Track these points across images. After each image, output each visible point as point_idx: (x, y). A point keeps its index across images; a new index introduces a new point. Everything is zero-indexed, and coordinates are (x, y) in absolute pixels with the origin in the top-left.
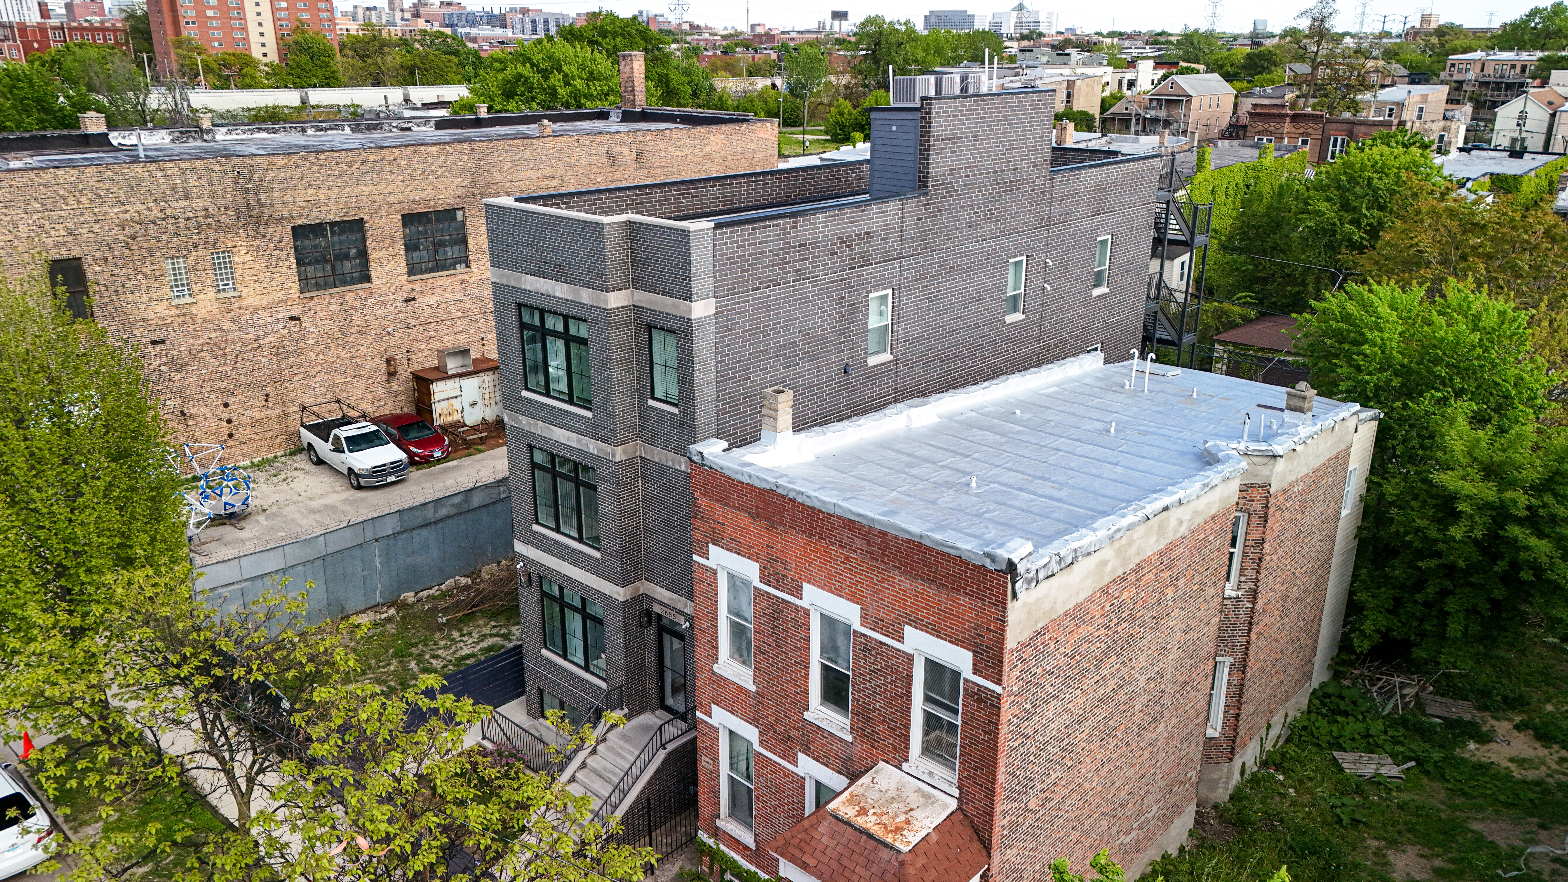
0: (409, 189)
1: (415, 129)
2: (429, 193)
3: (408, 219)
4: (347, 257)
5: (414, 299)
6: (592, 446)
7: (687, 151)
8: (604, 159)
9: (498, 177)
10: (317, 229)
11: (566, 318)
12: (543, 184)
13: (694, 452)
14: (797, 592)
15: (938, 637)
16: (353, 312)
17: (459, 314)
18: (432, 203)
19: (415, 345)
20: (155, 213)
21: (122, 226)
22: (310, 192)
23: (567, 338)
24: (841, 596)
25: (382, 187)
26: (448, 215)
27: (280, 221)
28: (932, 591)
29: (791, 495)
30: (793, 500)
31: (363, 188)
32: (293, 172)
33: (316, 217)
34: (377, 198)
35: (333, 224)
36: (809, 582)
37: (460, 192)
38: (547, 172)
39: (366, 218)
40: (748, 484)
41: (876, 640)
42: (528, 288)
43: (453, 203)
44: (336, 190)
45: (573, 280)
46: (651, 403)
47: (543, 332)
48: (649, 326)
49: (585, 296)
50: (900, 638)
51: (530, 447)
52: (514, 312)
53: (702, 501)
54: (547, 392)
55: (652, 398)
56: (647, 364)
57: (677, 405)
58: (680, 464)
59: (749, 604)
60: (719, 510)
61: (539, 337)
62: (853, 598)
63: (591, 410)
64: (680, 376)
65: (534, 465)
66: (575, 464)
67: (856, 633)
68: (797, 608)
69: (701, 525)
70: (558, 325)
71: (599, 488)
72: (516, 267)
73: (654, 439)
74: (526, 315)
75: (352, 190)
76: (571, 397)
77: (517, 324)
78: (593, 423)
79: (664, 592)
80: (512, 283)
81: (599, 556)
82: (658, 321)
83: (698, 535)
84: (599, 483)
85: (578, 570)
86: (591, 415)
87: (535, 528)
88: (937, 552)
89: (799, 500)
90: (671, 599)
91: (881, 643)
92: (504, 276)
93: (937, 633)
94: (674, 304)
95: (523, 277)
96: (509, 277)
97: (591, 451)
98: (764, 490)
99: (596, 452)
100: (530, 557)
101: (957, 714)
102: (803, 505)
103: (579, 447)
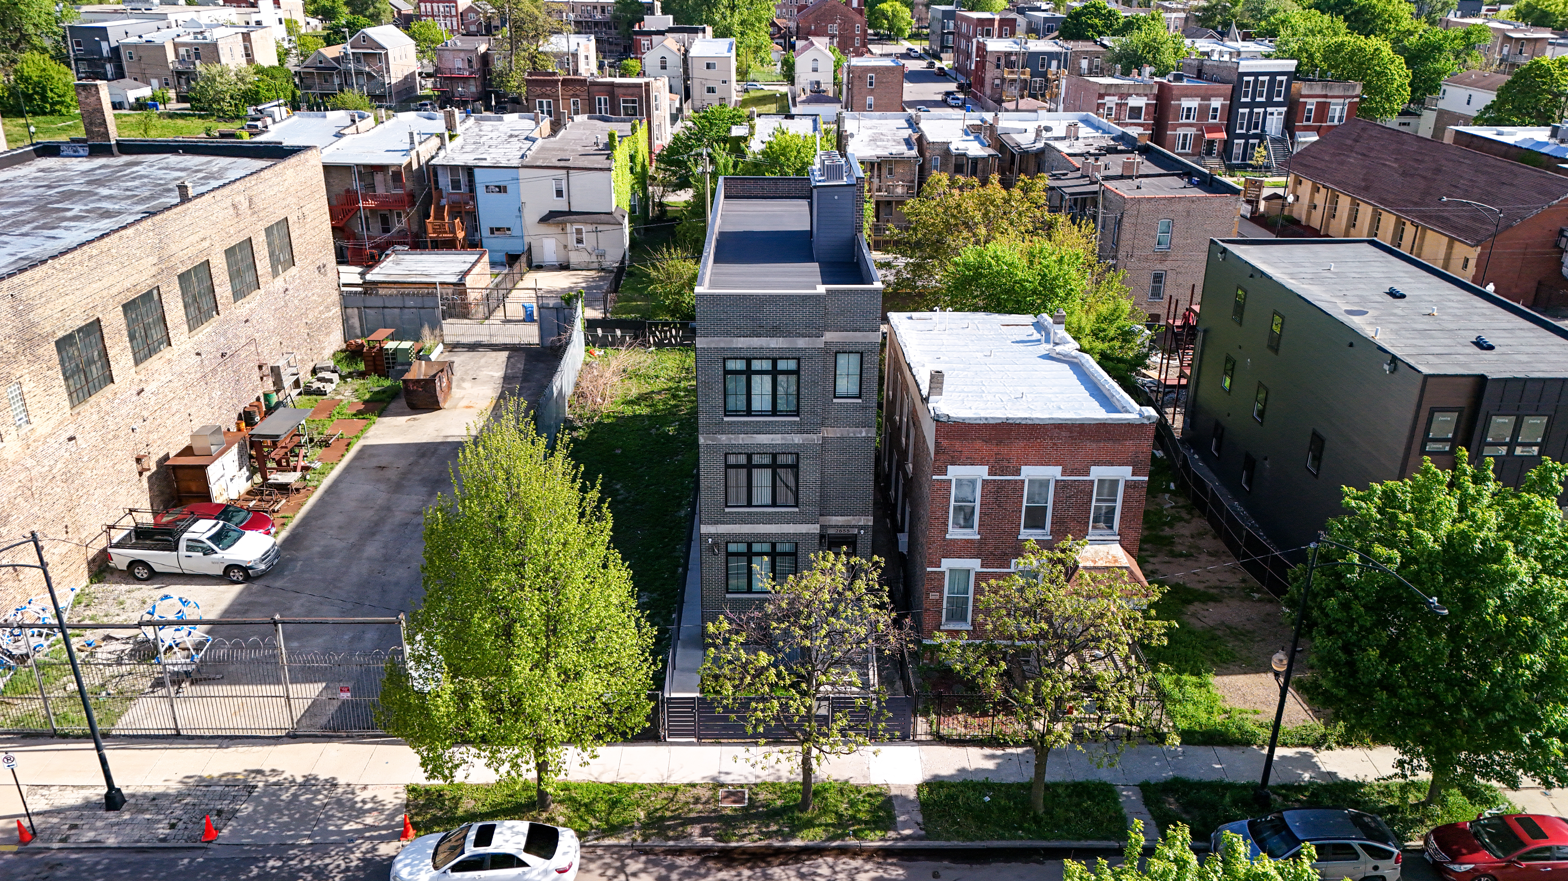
0: (123, 277)
2: (135, 278)
3: (127, 309)
4: (93, 361)
5: (143, 390)
6: (797, 439)
7: (276, 189)
8: (232, 211)
9: (174, 248)
10: (69, 338)
11: (774, 360)
12: (200, 247)
13: (942, 416)
14: (1018, 472)
15: (1111, 466)
16: (106, 417)
17: (172, 395)
18: (138, 287)
19: (151, 436)
22: (61, 301)
23: (774, 373)
24: (1049, 465)
25: (106, 282)
26: (149, 297)
27: (45, 338)
29: (1018, 421)
30: (1017, 424)
31: (94, 286)
32: (47, 283)
33: (69, 327)
34: (105, 293)
35: (80, 330)
36: (1026, 465)
37: (153, 271)
38: (201, 235)
39: (101, 317)
40: (985, 424)
41: (1071, 480)
42: (740, 346)
43: (151, 283)
44: (78, 293)
45: (788, 334)
46: (835, 400)
47: (749, 373)
48: (837, 353)
49: (801, 343)
50: (1088, 474)
51: (726, 454)
52: (721, 365)
53: (945, 443)
54: (749, 412)
55: (835, 397)
56: (832, 377)
57: (860, 397)
58: (861, 433)
59: (974, 491)
60: (957, 445)
61: (744, 377)
62: (1057, 464)
63: (798, 415)
64: (864, 379)
65: (728, 467)
66: (774, 456)
67: (1057, 481)
68: (1016, 481)
69: (942, 458)
70: (767, 365)
71: (801, 465)
72: (727, 334)
73: (837, 423)
74: (732, 365)
75: (87, 291)
76: (774, 412)
77: (721, 372)
78: (800, 424)
79: (839, 518)
80: (722, 345)
81: (797, 510)
82: (847, 348)
83: (938, 464)
84: (801, 461)
85: (774, 526)
86: (797, 419)
87: (727, 510)
88: (1115, 425)
89: (1024, 422)
90: (846, 521)
91: (1074, 481)
92: (713, 341)
93: (1111, 464)
94: (863, 336)
95: (735, 339)
96: (719, 341)
97: (796, 442)
98: (997, 424)
99: (801, 442)
100: (719, 532)
101: (1114, 501)
102: (1026, 425)
103: (784, 442)
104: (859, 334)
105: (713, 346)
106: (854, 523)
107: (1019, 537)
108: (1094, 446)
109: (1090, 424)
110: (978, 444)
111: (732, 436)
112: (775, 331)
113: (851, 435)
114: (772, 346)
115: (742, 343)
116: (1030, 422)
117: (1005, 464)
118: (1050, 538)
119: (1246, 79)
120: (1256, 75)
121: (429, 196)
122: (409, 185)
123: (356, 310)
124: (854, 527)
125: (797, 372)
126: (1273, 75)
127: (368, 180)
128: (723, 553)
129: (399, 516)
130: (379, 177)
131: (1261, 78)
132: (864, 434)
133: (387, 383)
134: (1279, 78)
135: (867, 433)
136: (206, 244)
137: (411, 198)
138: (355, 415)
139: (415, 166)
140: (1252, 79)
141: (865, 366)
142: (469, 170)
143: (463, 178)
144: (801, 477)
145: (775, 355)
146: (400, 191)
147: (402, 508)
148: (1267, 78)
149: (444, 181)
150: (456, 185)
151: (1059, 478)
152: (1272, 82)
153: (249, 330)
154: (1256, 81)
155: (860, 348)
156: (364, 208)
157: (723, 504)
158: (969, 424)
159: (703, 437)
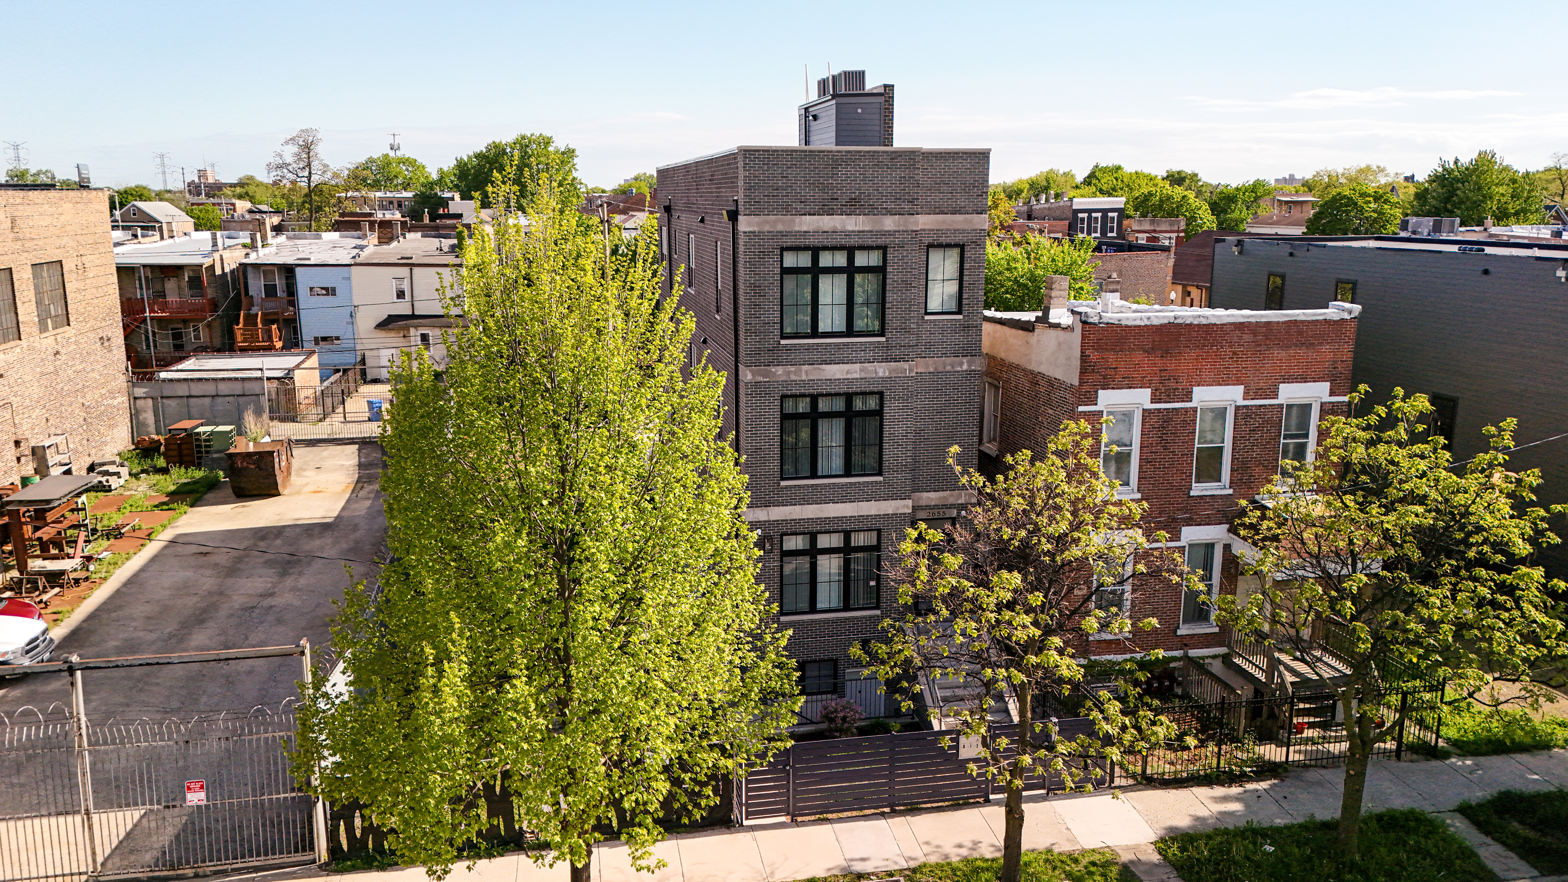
6: (882, 370)
7: (48, 220)
11: (851, 252)
13: (1091, 315)
14: (1188, 397)
15: (1305, 382)
23: (850, 270)
24: (1228, 385)
28: (1303, 351)
30: (1191, 324)
36: (1199, 385)
40: (1146, 326)
41: (1256, 406)
42: (805, 229)
45: (872, 210)
46: (927, 317)
47: (815, 271)
48: (930, 246)
49: (889, 223)
50: (1276, 396)
51: (784, 397)
52: (777, 258)
53: (1094, 356)
54: (815, 333)
55: (927, 313)
56: (923, 282)
57: (959, 312)
58: (961, 365)
59: (1131, 428)
60: (1111, 357)
61: (809, 277)
62: (1238, 382)
63: (882, 334)
64: (965, 284)
65: (785, 417)
66: (849, 397)
67: (1237, 408)
68: (1186, 410)
69: (1090, 378)
70: (841, 260)
71: (886, 410)
72: (787, 210)
73: (928, 350)
74: (790, 260)
76: (850, 331)
77: (778, 270)
78: (888, 347)
79: (932, 495)
80: (780, 227)
81: (881, 479)
82: (943, 240)
83: (1085, 388)
84: (887, 403)
85: (847, 506)
86: (883, 339)
87: (783, 483)
88: (1308, 322)
89: (1196, 322)
90: (941, 498)
91: (1260, 406)
92: (767, 222)
93: (1304, 379)
94: (966, 220)
95: (798, 219)
96: (775, 222)
97: (881, 374)
98: (1161, 325)
99: (887, 374)
100: (772, 519)
101: (1306, 436)
102: (1198, 325)
103: (863, 375)
104: (959, 217)
105: (767, 228)
106: (951, 501)
107: (1192, 493)
108: (1283, 354)
109: (1278, 323)
110: (1138, 356)
111: (793, 369)
112: (853, 206)
113: (949, 368)
114: (850, 228)
115: (808, 223)
116: (1204, 321)
117: (1172, 384)
118: (1231, 491)
119: (1080, 215)
120: (1090, 211)
121: (237, 298)
122: (210, 293)
123: (150, 402)
124: (952, 506)
125: (880, 271)
126: (1104, 211)
127: (158, 287)
128: (777, 552)
129: (238, 601)
130: (171, 286)
131: (1094, 215)
132: (965, 367)
133: (199, 474)
134: (1110, 214)
135: (969, 365)
137: (214, 305)
138: (156, 506)
139: (218, 271)
140: (1085, 215)
141: (966, 266)
142: (288, 271)
143: (279, 282)
144: (886, 429)
145: (853, 241)
146: (198, 300)
147: (242, 592)
148: (1099, 215)
149: (256, 286)
150: (270, 291)
151: (1241, 402)
152: (1105, 218)
153: (3, 390)
154: (1090, 217)
155: (959, 239)
156: (152, 319)
157: (777, 475)
158: (1127, 326)
159: (751, 371)
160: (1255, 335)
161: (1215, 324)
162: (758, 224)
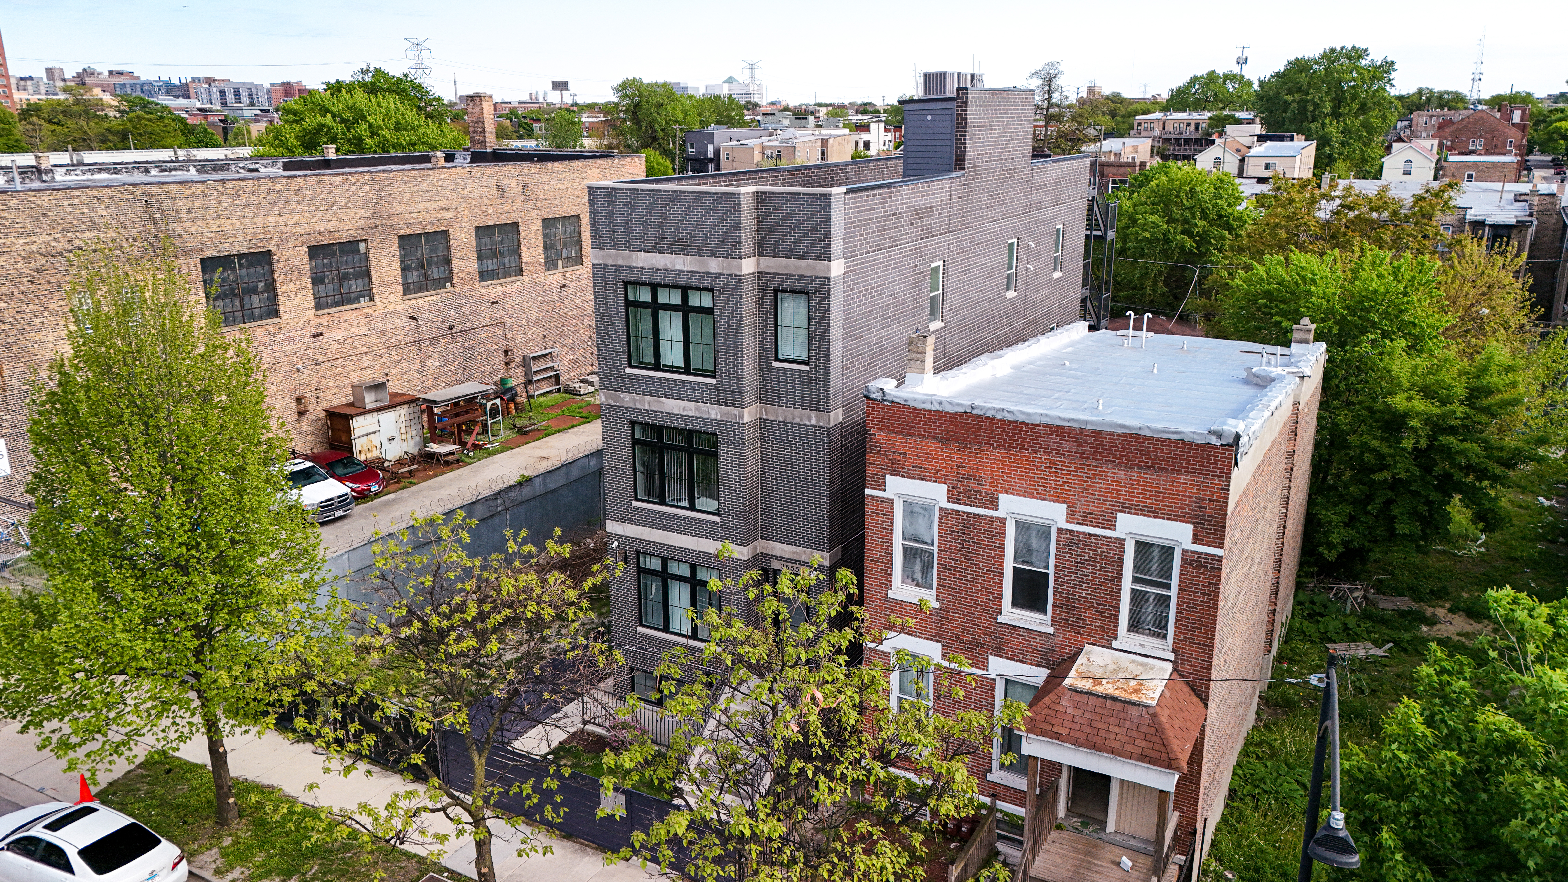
0: (315, 220)
1: (262, 170)
2: (333, 225)
3: (315, 251)
4: (255, 291)
5: (321, 334)
6: (714, 412)
7: (567, 184)
8: (494, 191)
9: (398, 208)
10: (225, 261)
11: (685, 291)
12: (439, 216)
13: (873, 390)
14: (993, 503)
15: (1155, 517)
16: (262, 348)
17: (365, 349)
18: (336, 235)
19: (324, 383)
20: (62, 245)
21: (28, 259)
22: (218, 222)
23: (685, 310)
24: (1045, 499)
25: (289, 219)
26: (351, 247)
27: (186, 252)
28: (1150, 476)
29: (989, 414)
30: (992, 418)
31: (270, 219)
32: (201, 201)
33: (224, 249)
34: (285, 229)
35: (241, 256)
36: (1006, 493)
37: (363, 223)
38: (442, 204)
39: (274, 250)
40: (937, 411)
41: (1084, 533)
42: (641, 265)
43: (357, 234)
44: (244, 220)
45: (696, 251)
46: (777, 364)
47: (655, 307)
48: (779, 290)
49: (713, 265)
50: (1112, 526)
51: (633, 423)
52: (622, 291)
53: (879, 435)
54: (658, 366)
55: (777, 359)
56: (772, 328)
57: (808, 363)
58: (810, 419)
59: (930, 527)
60: (900, 441)
61: (650, 314)
62: (1058, 498)
63: (714, 377)
64: (812, 334)
65: (635, 442)
66: (690, 434)
67: (1059, 530)
68: (992, 520)
69: (878, 460)
70: (675, 297)
71: (720, 452)
72: (626, 246)
73: (778, 399)
74: (634, 294)
75: (259, 221)
76: (687, 369)
77: (623, 303)
78: (717, 389)
79: (786, 548)
80: (620, 262)
81: (720, 520)
82: (791, 285)
83: (871, 470)
84: (720, 446)
85: (689, 538)
86: (713, 381)
87: (635, 504)
88: (1157, 440)
89: (999, 416)
90: (794, 553)
91: (1090, 534)
92: (609, 256)
93: (1154, 514)
94: (809, 266)
95: (635, 254)
96: (617, 256)
97: (713, 416)
98: (956, 414)
99: (719, 417)
100: (628, 534)
101: (1168, 587)
102: (1003, 421)
103: (698, 415)
104: (802, 263)
105: (610, 262)
106: (804, 558)
107: (1000, 619)
108: (1121, 475)
109: (1112, 434)
110: (931, 445)
111: (637, 397)
112: (681, 247)
113: (797, 420)
114: (679, 267)
115: (644, 260)
116: (1009, 417)
117: (973, 484)
118: (1051, 630)
124: (805, 564)
125: (710, 313)
128: (633, 566)
132: (814, 422)
135: (818, 421)
136: (449, 215)
141: (813, 315)
144: (721, 471)
145: (685, 281)
151: (1065, 525)
153: (498, 313)
155: (804, 285)
157: (631, 494)
158: (915, 409)
159: (604, 394)
160: (1079, 445)
161: (1024, 423)
162: (603, 258)
